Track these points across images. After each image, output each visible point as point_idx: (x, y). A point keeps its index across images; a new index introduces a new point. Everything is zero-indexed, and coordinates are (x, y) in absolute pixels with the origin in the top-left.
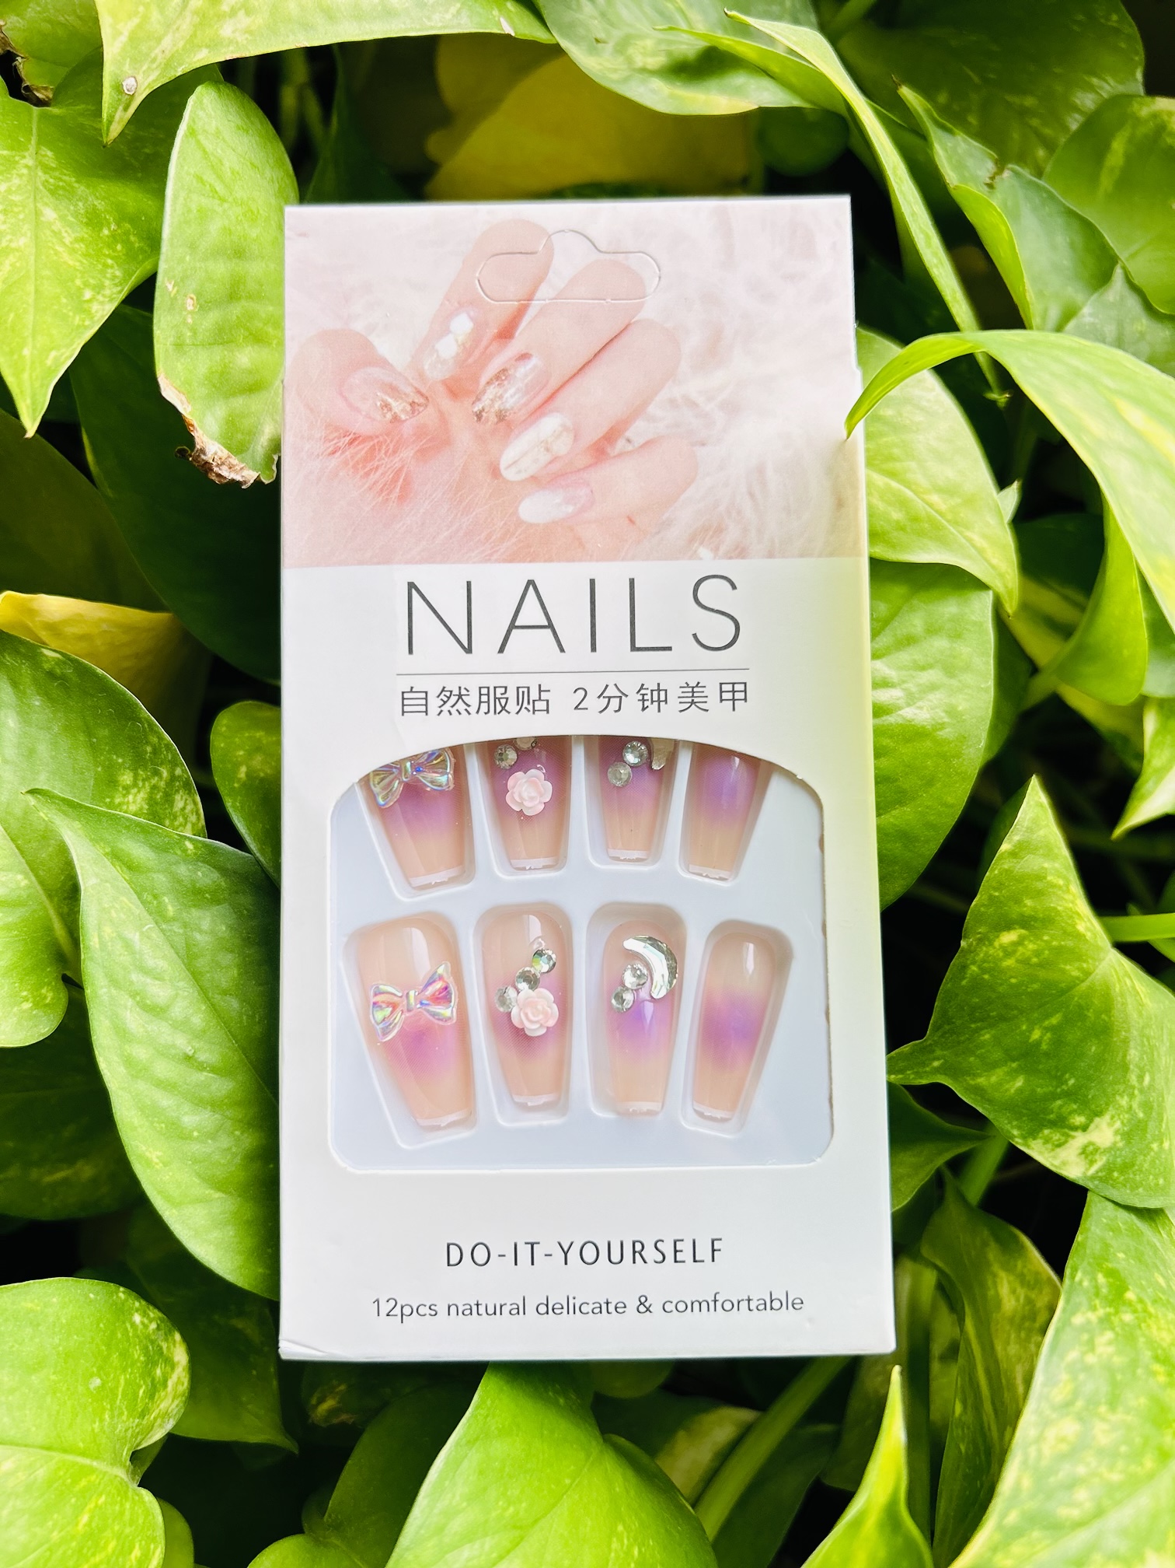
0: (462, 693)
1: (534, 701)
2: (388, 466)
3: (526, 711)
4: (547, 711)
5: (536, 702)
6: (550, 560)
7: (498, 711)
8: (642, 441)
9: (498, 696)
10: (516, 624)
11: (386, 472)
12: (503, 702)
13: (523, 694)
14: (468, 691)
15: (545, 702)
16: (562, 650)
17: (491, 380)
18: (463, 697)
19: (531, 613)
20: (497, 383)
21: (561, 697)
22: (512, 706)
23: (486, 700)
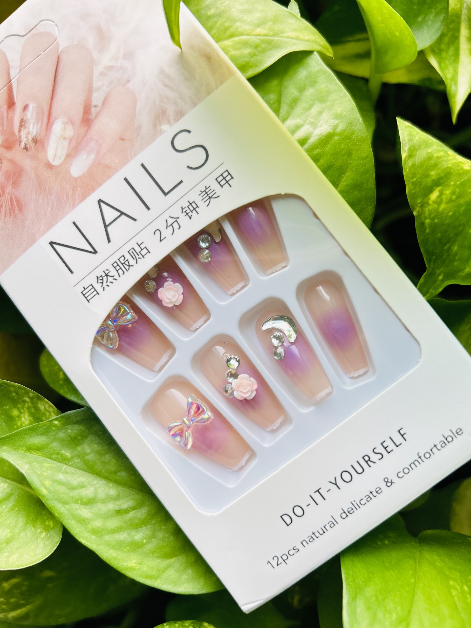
0: (107, 273)
1: (140, 252)
2: (5, 201)
3: (139, 259)
4: (149, 252)
5: (141, 252)
6: (100, 185)
7: (127, 269)
8: (102, 102)
9: (123, 262)
10: (107, 224)
11: (6, 204)
12: (127, 263)
13: (133, 253)
14: (108, 270)
15: (145, 249)
16: (135, 220)
17: (19, 129)
18: (108, 274)
19: (110, 214)
20: (23, 128)
21: (151, 241)
22: (132, 262)
23: (119, 268)
